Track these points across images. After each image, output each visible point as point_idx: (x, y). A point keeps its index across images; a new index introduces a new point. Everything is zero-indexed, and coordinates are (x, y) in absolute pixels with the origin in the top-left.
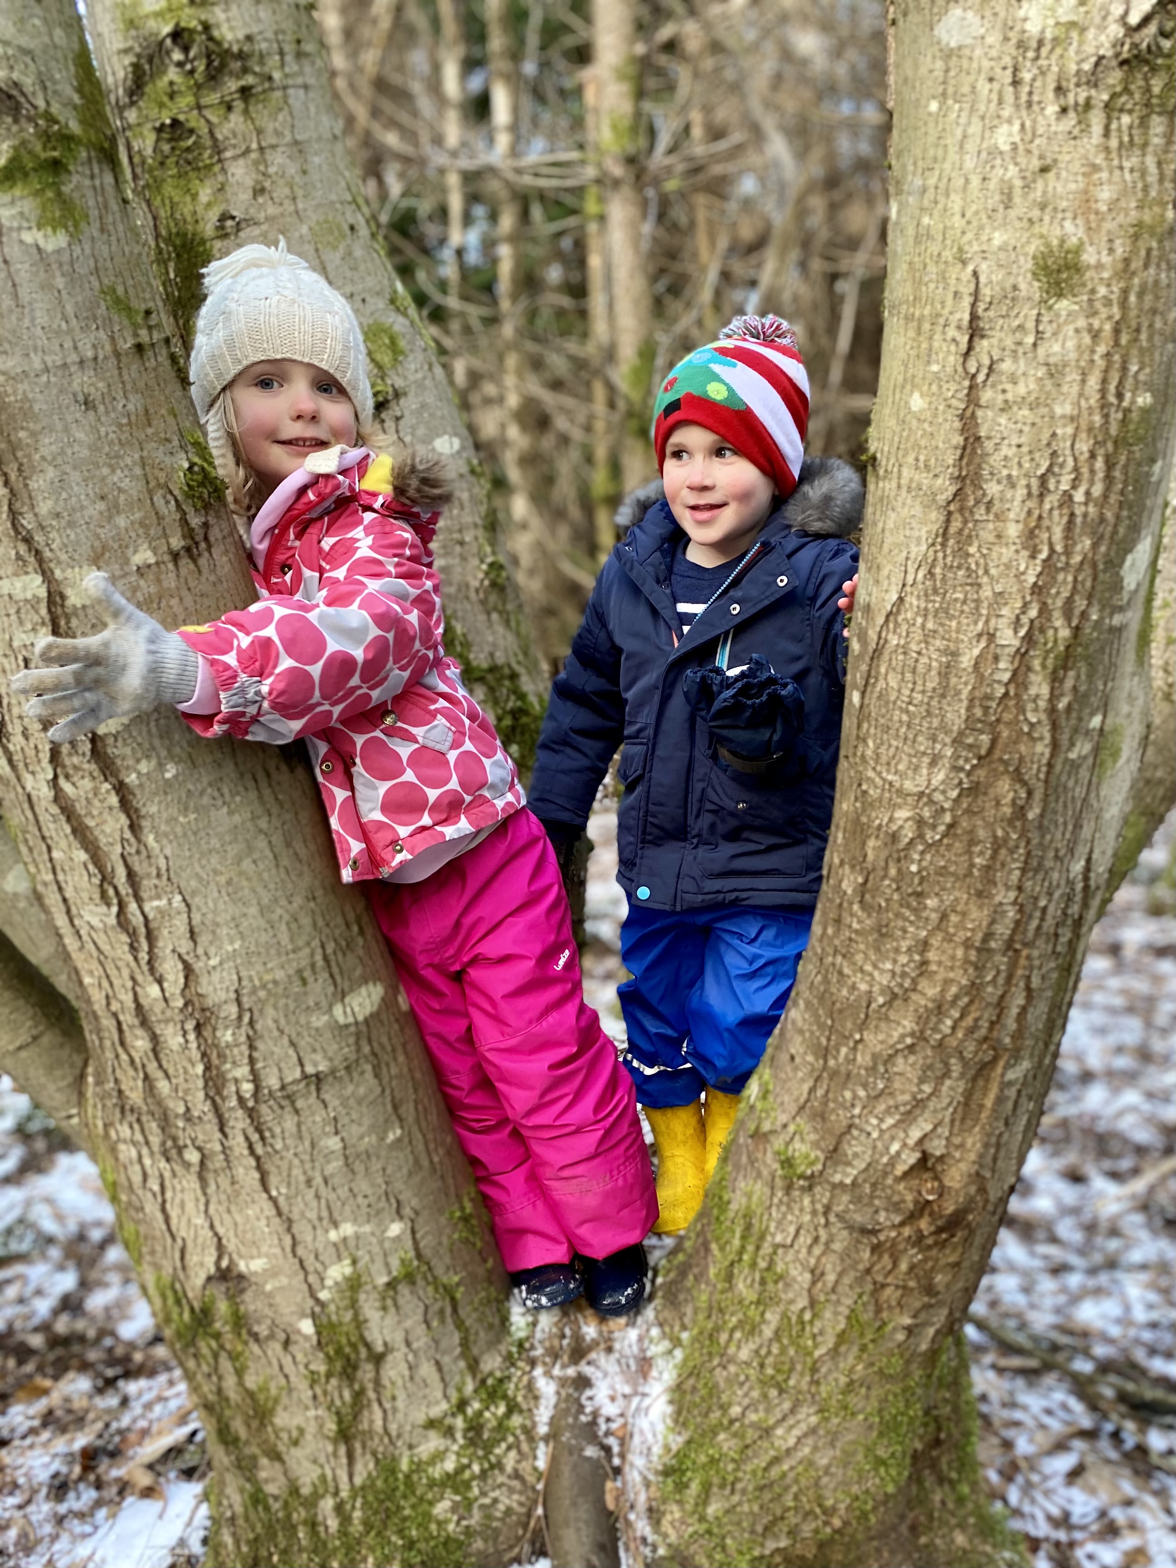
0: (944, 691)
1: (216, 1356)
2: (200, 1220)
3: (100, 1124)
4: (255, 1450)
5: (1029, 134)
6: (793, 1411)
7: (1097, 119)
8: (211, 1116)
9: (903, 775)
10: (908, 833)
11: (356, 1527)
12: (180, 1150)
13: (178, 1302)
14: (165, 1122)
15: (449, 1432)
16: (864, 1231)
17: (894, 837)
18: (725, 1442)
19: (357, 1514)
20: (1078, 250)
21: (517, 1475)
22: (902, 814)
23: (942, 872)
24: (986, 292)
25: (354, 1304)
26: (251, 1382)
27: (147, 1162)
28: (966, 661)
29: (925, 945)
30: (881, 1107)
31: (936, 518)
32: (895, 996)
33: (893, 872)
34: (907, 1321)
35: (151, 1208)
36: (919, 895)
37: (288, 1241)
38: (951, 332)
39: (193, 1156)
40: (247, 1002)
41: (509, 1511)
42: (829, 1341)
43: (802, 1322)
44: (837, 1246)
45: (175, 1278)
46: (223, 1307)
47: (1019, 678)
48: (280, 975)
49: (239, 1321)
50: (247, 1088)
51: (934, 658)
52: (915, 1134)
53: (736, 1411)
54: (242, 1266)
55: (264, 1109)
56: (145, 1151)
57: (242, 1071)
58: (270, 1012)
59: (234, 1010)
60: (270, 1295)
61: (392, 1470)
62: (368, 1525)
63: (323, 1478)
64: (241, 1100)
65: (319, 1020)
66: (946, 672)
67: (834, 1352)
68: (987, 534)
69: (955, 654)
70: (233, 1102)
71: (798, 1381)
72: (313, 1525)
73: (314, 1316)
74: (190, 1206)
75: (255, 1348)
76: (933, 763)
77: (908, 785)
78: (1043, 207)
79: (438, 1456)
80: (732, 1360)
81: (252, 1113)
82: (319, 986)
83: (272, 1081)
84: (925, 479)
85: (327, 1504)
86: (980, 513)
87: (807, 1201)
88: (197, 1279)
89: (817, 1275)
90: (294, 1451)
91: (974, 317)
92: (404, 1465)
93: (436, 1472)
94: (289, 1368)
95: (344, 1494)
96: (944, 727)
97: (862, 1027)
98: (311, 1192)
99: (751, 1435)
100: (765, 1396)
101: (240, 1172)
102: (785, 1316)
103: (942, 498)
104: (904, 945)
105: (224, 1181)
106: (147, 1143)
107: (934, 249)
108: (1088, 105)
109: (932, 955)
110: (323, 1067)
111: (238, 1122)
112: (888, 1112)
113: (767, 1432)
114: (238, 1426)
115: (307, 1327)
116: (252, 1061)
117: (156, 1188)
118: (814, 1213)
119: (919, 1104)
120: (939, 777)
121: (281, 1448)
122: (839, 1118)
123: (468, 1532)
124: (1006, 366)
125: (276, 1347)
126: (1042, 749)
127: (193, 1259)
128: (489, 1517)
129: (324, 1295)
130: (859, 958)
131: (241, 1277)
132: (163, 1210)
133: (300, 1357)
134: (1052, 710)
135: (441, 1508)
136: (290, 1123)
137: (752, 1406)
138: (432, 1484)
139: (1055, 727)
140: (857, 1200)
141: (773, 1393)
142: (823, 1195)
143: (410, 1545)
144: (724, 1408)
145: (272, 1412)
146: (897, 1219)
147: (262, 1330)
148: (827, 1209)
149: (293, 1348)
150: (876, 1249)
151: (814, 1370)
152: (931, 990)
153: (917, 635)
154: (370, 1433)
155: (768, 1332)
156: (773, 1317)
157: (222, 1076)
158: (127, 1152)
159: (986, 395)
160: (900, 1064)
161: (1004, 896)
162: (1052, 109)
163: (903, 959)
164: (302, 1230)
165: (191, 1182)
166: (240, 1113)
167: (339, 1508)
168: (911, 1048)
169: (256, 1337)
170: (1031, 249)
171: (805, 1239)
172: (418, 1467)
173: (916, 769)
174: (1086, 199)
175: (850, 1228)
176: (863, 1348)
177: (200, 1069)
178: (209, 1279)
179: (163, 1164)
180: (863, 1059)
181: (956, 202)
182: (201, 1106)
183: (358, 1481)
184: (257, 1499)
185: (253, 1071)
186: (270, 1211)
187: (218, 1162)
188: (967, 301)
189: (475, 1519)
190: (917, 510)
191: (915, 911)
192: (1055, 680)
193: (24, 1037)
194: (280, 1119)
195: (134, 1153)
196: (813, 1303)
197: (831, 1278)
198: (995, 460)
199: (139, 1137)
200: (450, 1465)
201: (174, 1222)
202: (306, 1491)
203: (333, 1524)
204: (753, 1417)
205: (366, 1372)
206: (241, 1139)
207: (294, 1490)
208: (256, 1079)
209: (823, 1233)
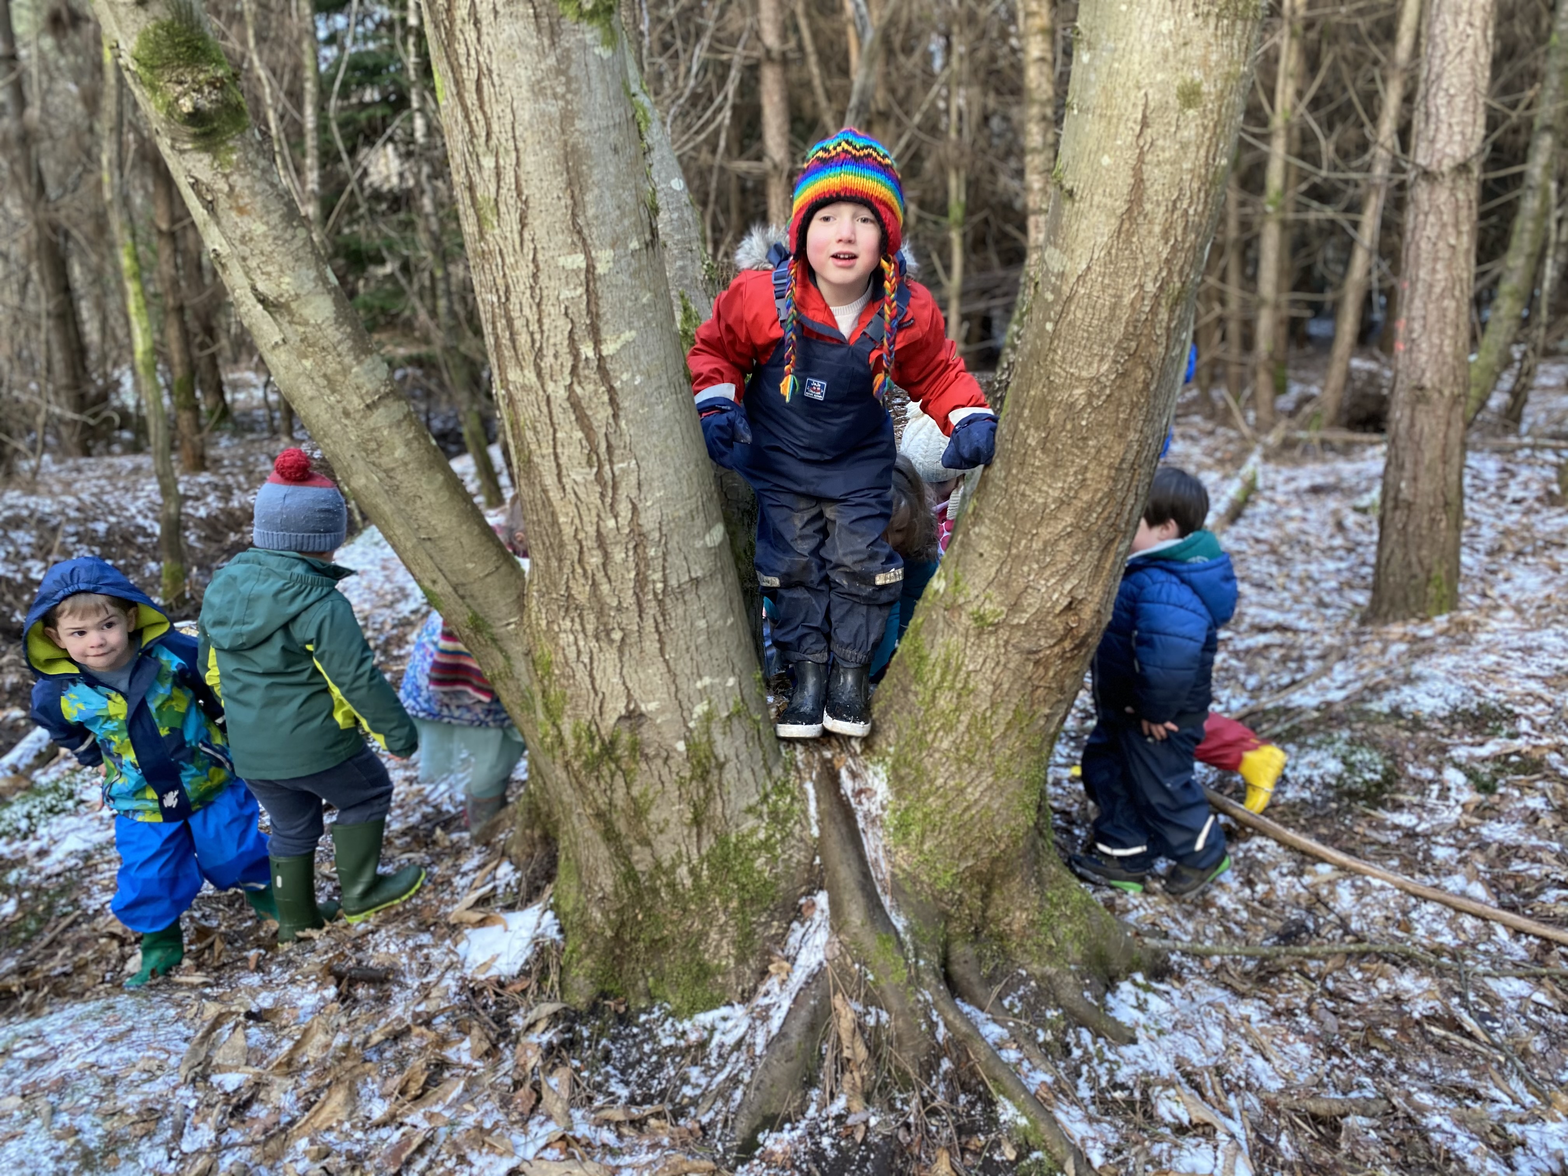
0: (1112, 318)
1: (612, 776)
2: (616, 680)
3: (544, 623)
4: (631, 841)
5: (1179, 26)
6: (978, 775)
7: (1212, 21)
8: (634, 607)
9: (1080, 369)
10: (1082, 402)
11: (705, 880)
12: (608, 633)
13: (592, 739)
14: (601, 613)
15: (760, 816)
16: (1030, 652)
17: (1072, 405)
18: (934, 803)
19: (705, 873)
20: (1200, 85)
21: (802, 840)
22: (1077, 392)
23: (1100, 424)
24: (1152, 105)
25: (708, 731)
26: (635, 791)
27: (581, 643)
28: (1126, 301)
29: (1086, 468)
30: (1047, 573)
31: (1114, 223)
32: (1063, 502)
33: (1069, 426)
34: (1047, 711)
35: (582, 675)
36: (1085, 439)
37: (673, 689)
38: (1130, 124)
39: (617, 635)
40: (665, 530)
41: (799, 863)
42: (1002, 728)
43: (984, 719)
44: (1012, 665)
45: (593, 721)
46: (625, 737)
47: (1154, 311)
48: (682, 513)
49: (636, 747)
50: (660, 586)
51: (1108, 301)
52: (1068, 587)
53: (940, 781)
54: (643, 708)
55: (668, 600)
56: (581, 636)
57: (657, 576)
58: (676, 538)
59: (657, 535)
60: (658, 727)
61: (727, 843)
62: (712, 878)
63: (679, 854)
64: (655, 594)
65: (699, 544)
66: (1114, 307)
67: (1004, 736)
68: (1143, 231)
69: (1120, 297)
70: (650, 597)
71: (982, 756)
72: (671, 886)
73: (686, 739)
74: (610, 670)
75: (644, 766)
76: (1102, 359)
77: (1084, 374)
78: (1184, 62)
79: (754, 831)
80: (937, 750)
81: (660, 603)
82: (699, 522)
83: (673, 582)
84: (1109, 202)
85: (683, 871)
86: (1140, 220)
87: (992, 640)
88: (610, 720)
89: (997, 686)
90: (661, 838)
91: (1144, 117)
92: (733, 839)
93: (754, 841)
94: (666, 777)
95: (695, 862)
96: (1110, 339)
97: (1038, 525)
98: (687, 657)
99: (952, 794)
100: (959, 769)
101: (647, 644)
102: (973, 716)
103: (1119, 212)
104: (1072, 471)
105: (635, 651)
106: (584, 630)
107: (1121, 80)
108: (1208, 14)
109: (1089, 475)
110: (700, 574)
111: (652, 609)
112: (1052, 575)
113: (961, 791)
114: (621, 826)
115: (681, 746)
116: (664, 568)
117: (587, 660)
118: (997, 646)
119: (1071, 568)
120: (1105, 367)
121: (651, 836)
122: (1018, 584)
123: (777, 876)
124: (1160, 142)
125: (659, 762)
126: (1161, 350)
127: (609, 706)
128: (788, 867)
129: (692, 725)
130: (1038, 483)
131: (642, 715)
132: (591, 676)
133: (674, 769)
134: (1168, 328)
135: (759, 863)
136: (680, 611)
137: (952, 776)
138: (752, 848)
139: (1168, 338)
140: (1027, 634)
141: (965, 766)
142: (1003, 634)
143: (743, 887)
144: (931, 782)
145: (647, 811)
146: (1052, 642)
147: (651, 751)
148: (1007, 642)
149: (671, 762)
150: (1037, 663)
151: (991, 748)
152: (1086, 497)
153: (1098, 287)
154: (712, 818)
155: (962, 728)
156: (965, 718)
157: (646, 578)
158: (566, 639)
159: (1148, 158)
160: (1062, 545)
161: (1132, 436)
162: (1191, 15)
163: (1071, 479)
164: (682, 681)
165: (612, 655)
166: (653, 603)
167: (692, 872)
168: (1069, 534)
169: (646, 757)
170: (1177, 83)
171: (990, 664)
172: (742, 839)
173: (1090, 364)
174: (1205, 59)
175: (1021, 652)
176: (1021, 730)
177: (632, 575)
178: (620, 718)
179: (593, 644)
180: (1037, 545)
181: (1136, 57)
182: (629, 600)
183: (704, 852)
184: (631, 876)
185: (664, 576)
186: (663, 669)
187: (634, 638)
188: (1140, 109)
189: (780, 868)
190: (1103, 218)
191: (1081, 449)
192: (1172, 311)
193: (491, 567)
194: (675, 607)
195: (571, 638)
196: (993, 704)
197: (1006, 686)
198: (1150, 192)
199: (577, 626)
200: (762, 835)
201: (598, 682)
202: (666, 865)
203: (688, 882)
204: (952, 783)
205: (713, 777)
206: (651, 621)
207: (658, 865)
208: (665, 581)
209: (1003, 660)
